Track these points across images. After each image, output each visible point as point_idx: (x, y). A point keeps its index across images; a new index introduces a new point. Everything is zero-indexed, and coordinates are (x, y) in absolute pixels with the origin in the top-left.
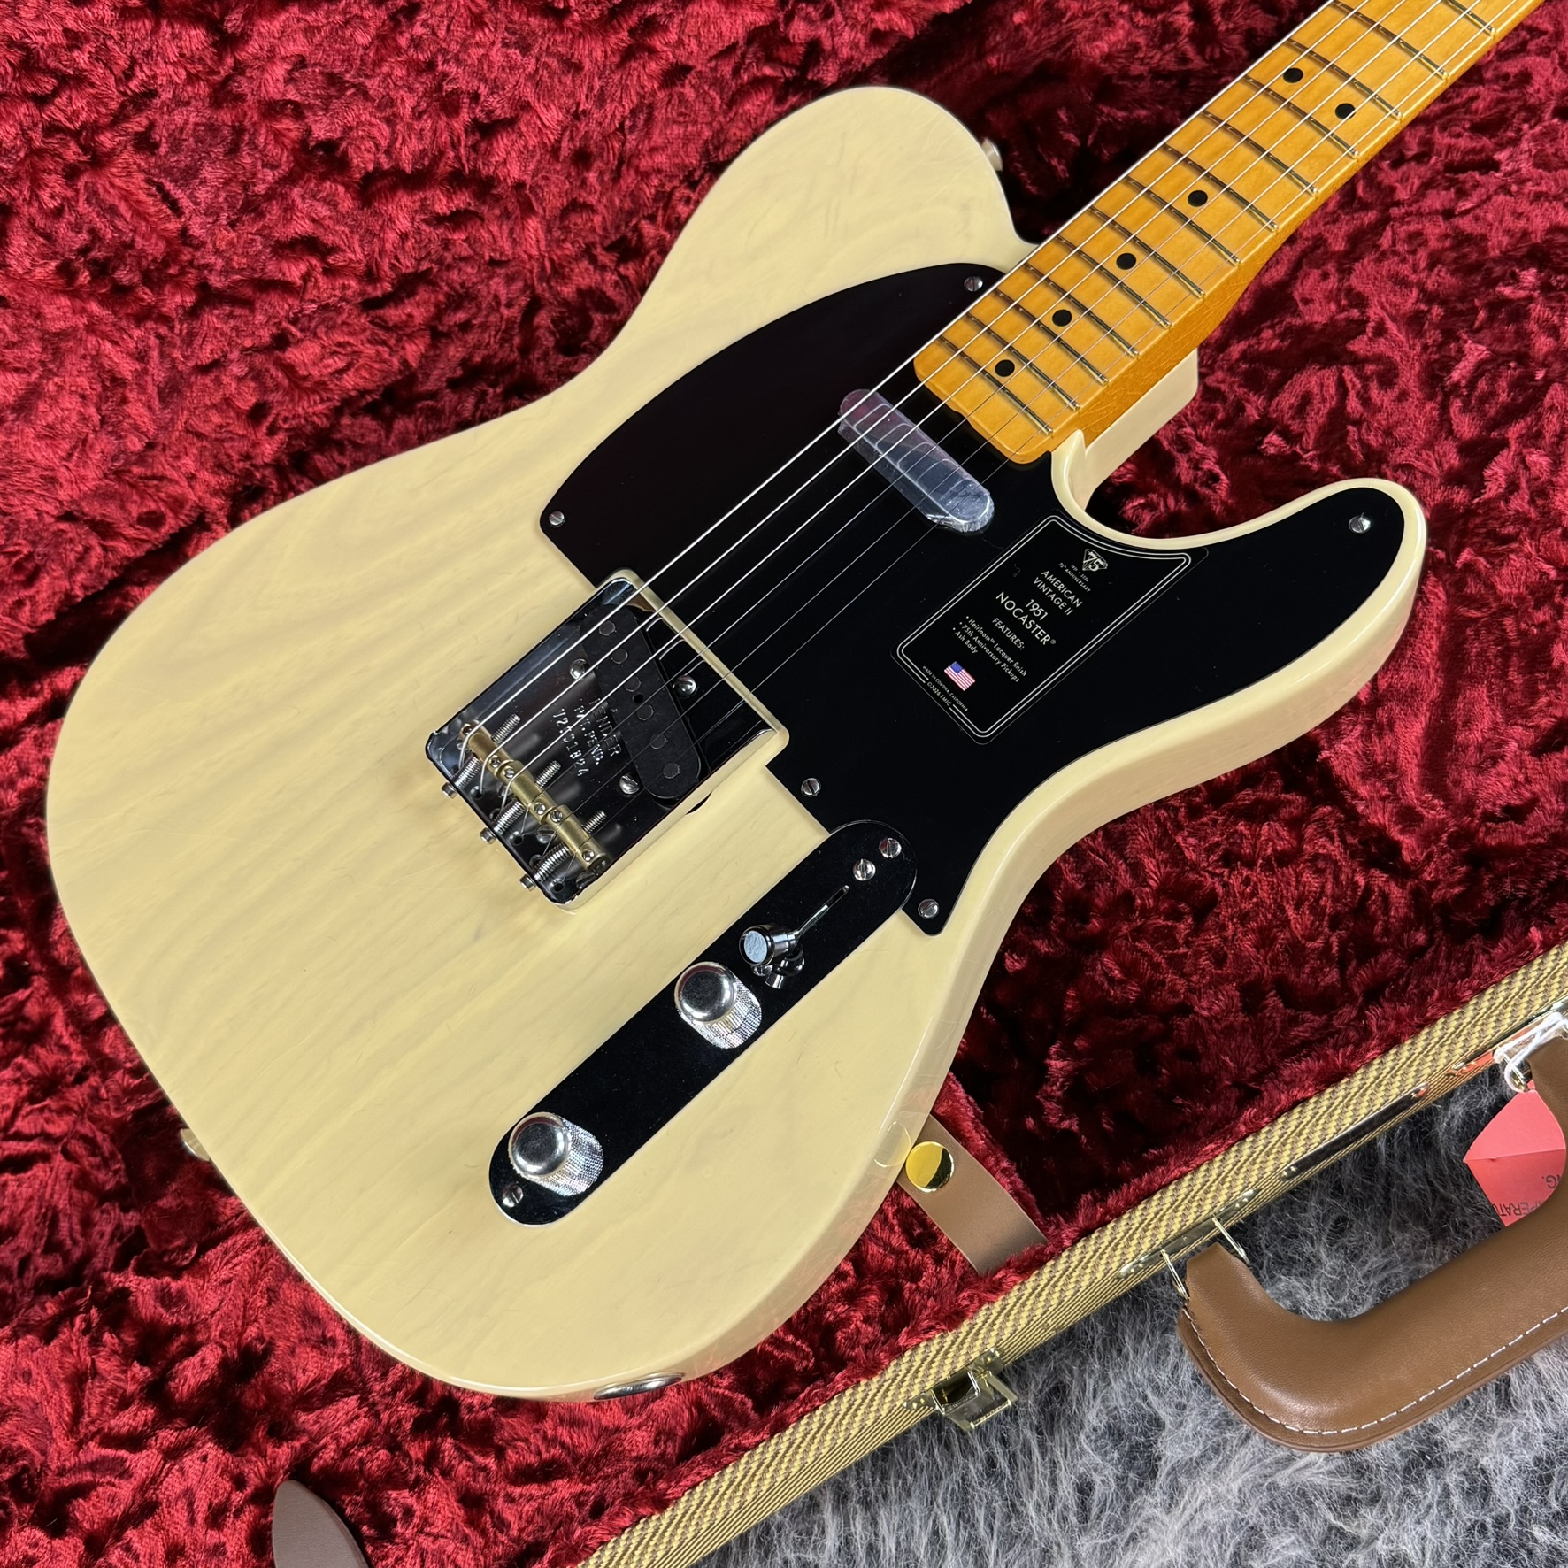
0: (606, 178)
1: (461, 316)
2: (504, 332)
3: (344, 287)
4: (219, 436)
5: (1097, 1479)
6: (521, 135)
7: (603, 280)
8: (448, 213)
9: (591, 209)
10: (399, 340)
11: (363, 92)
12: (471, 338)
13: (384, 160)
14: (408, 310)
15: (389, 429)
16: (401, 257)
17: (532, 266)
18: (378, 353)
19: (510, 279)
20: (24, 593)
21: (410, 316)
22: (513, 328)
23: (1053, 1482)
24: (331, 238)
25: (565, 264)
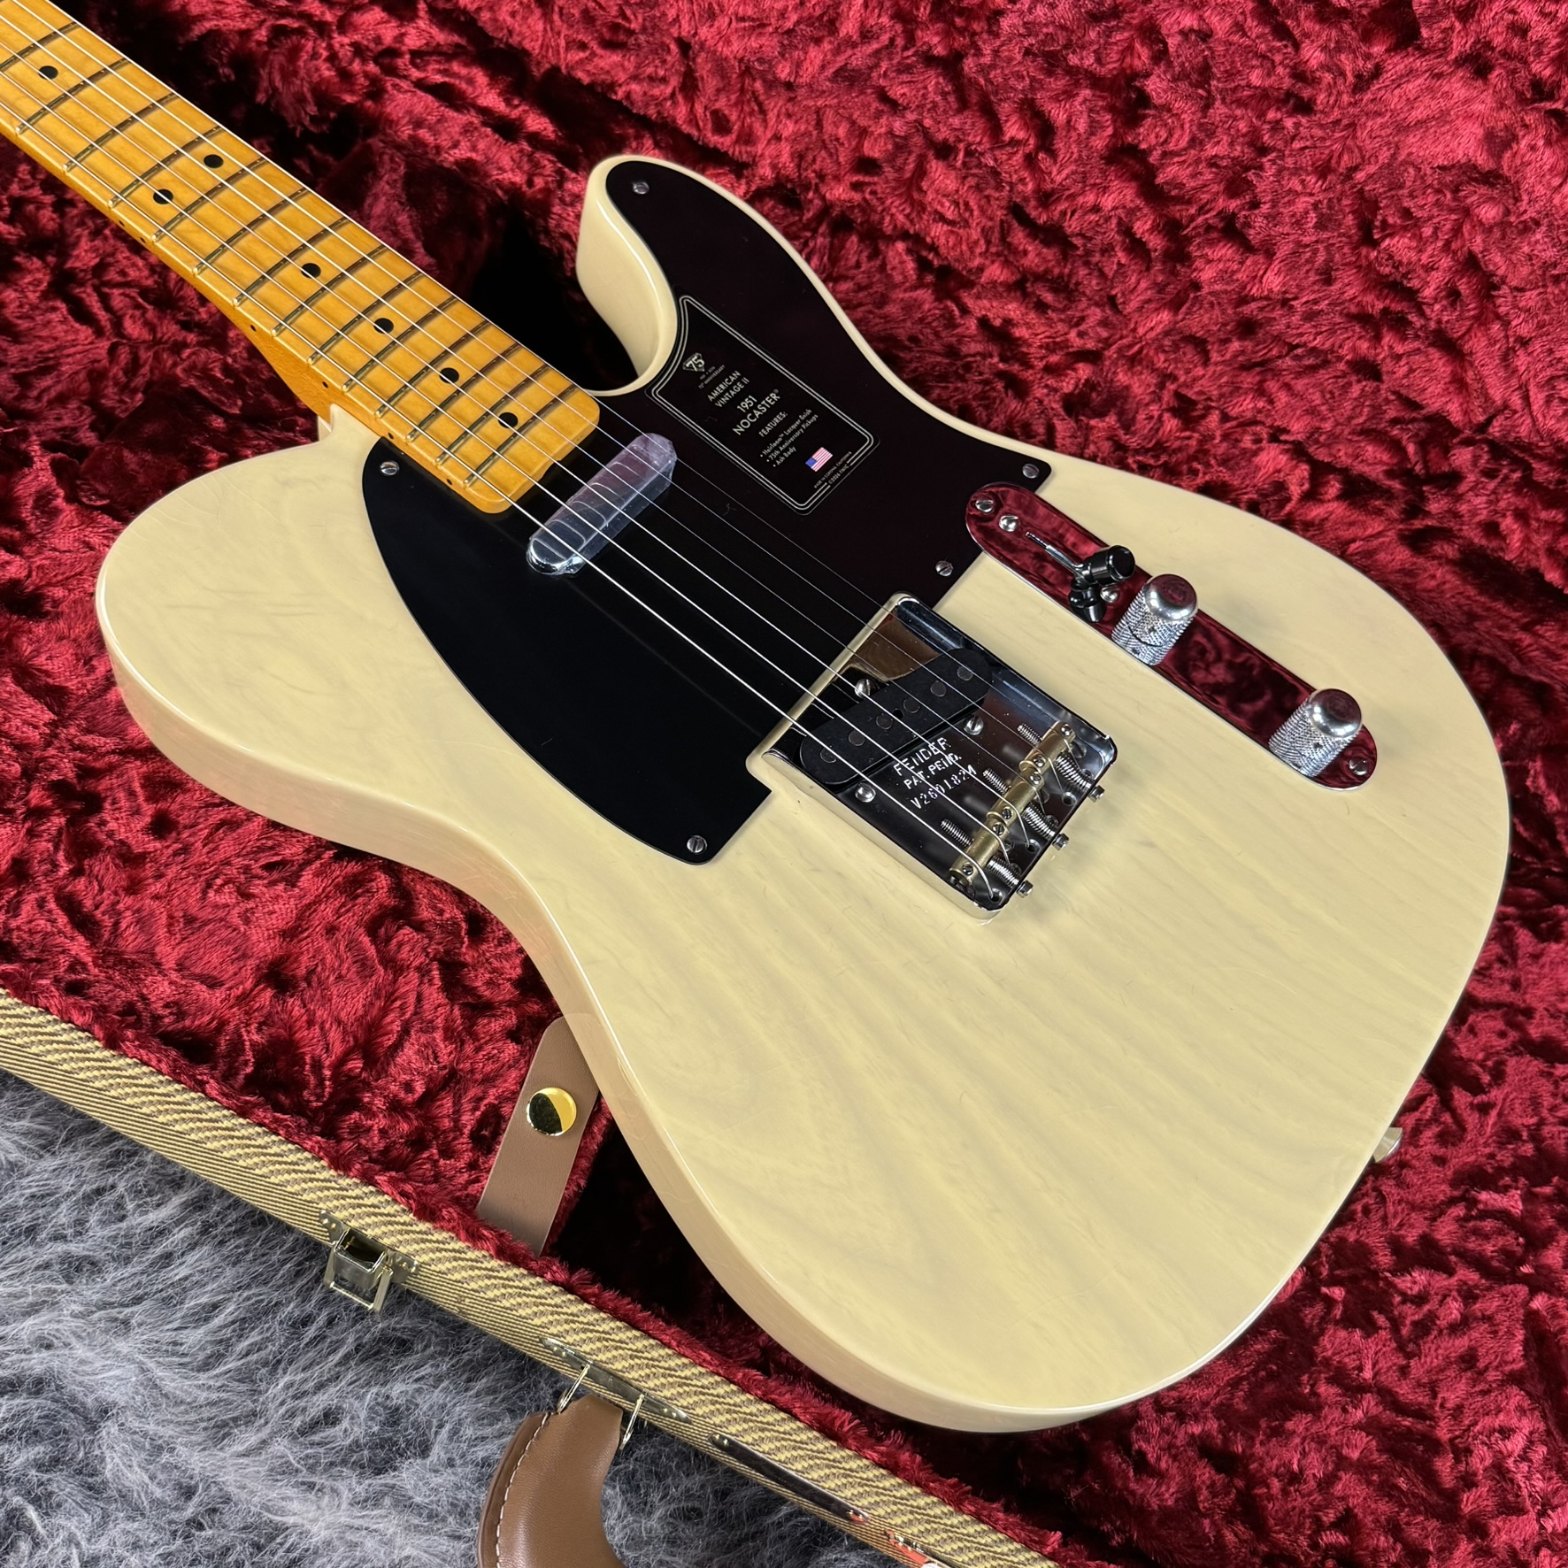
0: (1240, 359)
1: (1048, 297)
2: (1054, 343)
4: (827, 142)
5: (345, 1424)
6: (1242, 263)
7: (1147, 404)
8: (1138, 236)
9: (1206, 362)
10: (998, 254)
11: (1207, 105)
12: (1033, 317)
13: (1157, 154)
14: (1030, 248)
15: (914, 288)
16: (1076, 216)
17: (1127, 336)
18: (976, 242)
19: (1104, 323)
20: (594, 45)
21: (1025, 252)
22: (1062, 349)
23: (320, 1387)
24: (1061, 145)
25: (1144, 363)
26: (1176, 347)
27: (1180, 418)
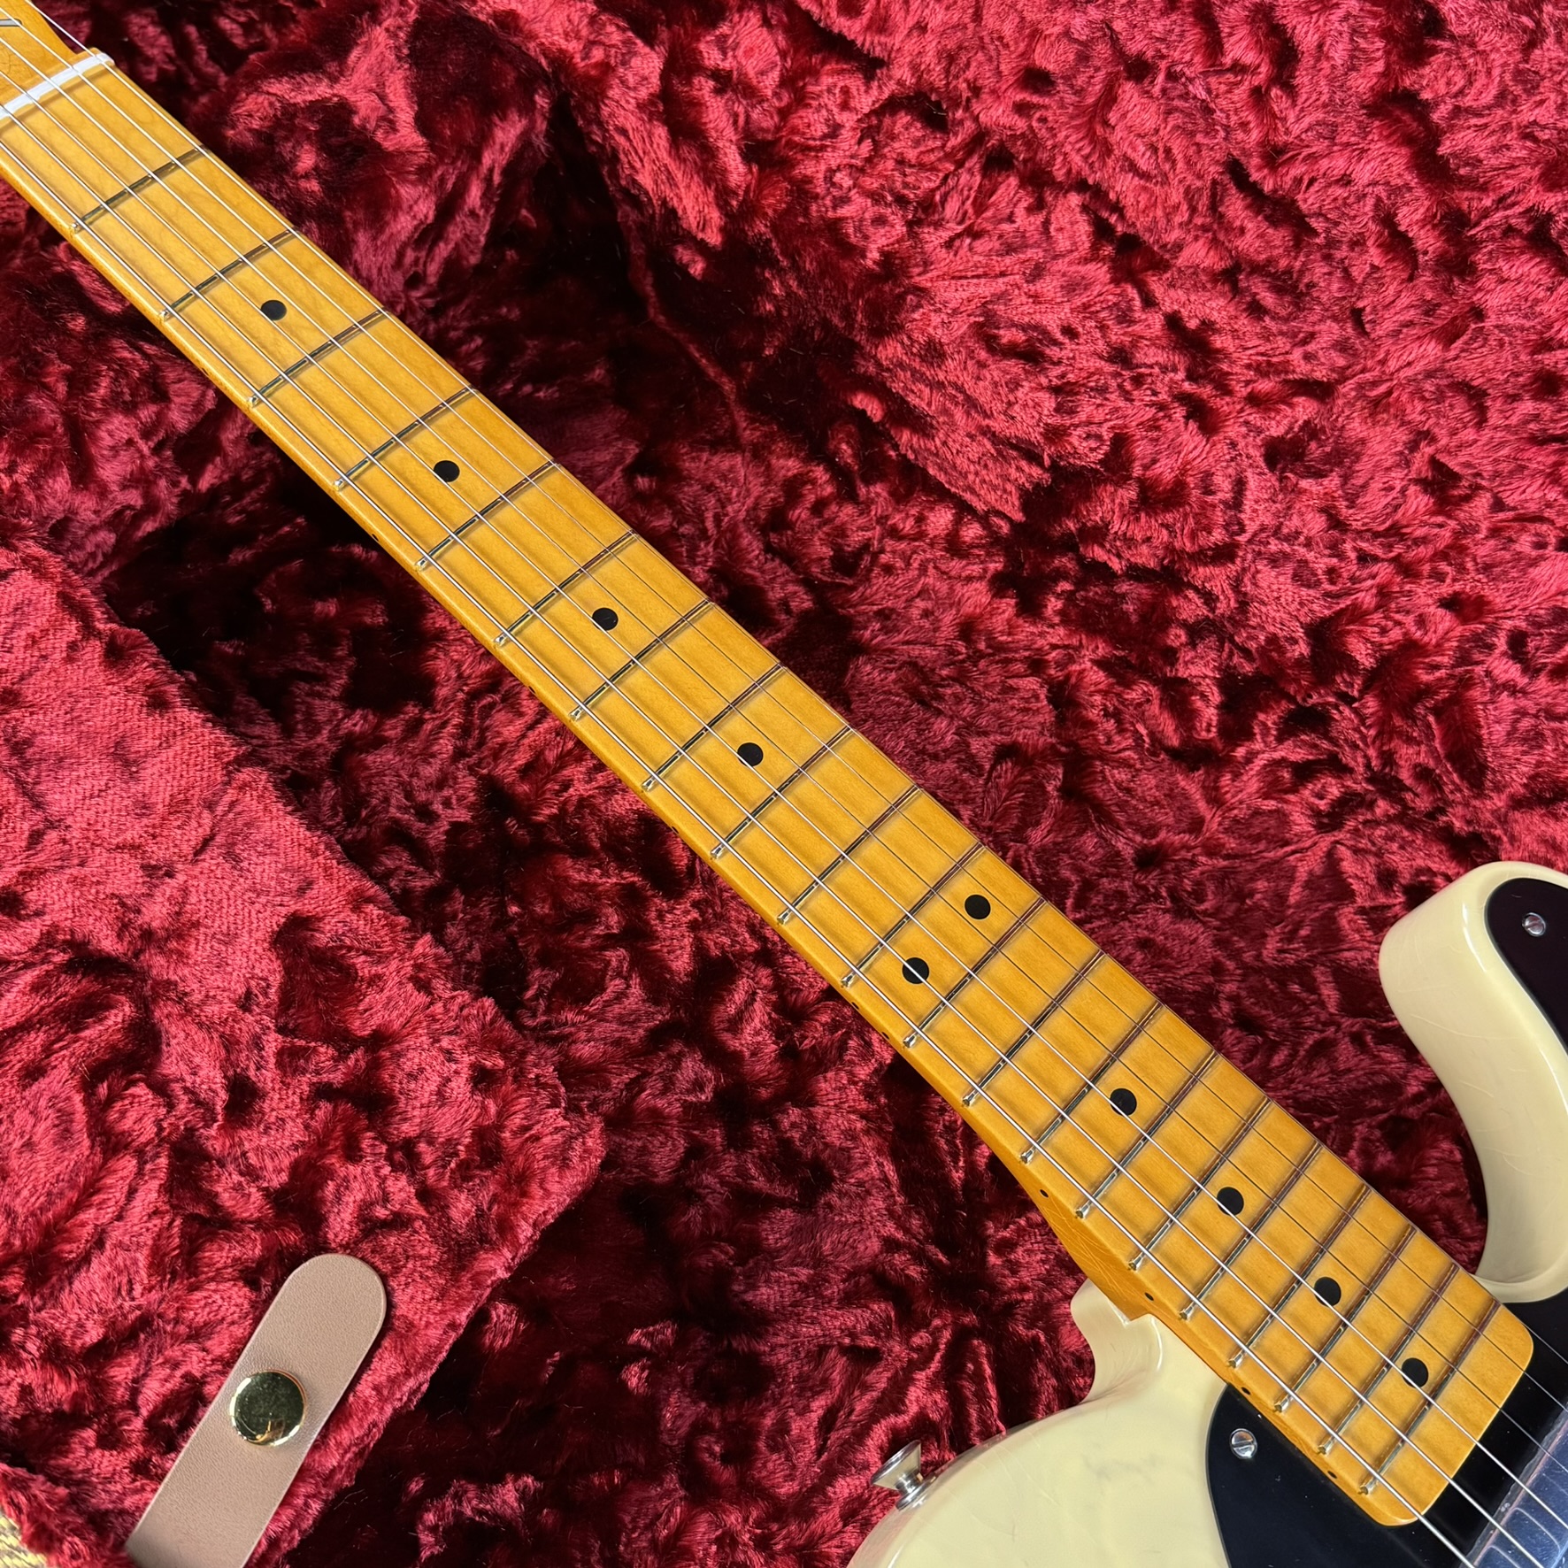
0: (1531, 426)
1: (1268, 299)
2: (1269, 363)
3: (1244, 125)
4: (987, 40)
6: (1551, 290)
7: (1388, 469)
8: (1402, 228)
9: (1481, 422)
10: (1205, 228)
12: (1243, 323)
13: (1444, 110)
14: (1250, 225)
15: (1086, 261)
16: (1316, 187)
17: (1371, 370)
18: (1176, 207)
19: (1342, 346)
21: (1242, 230)
22: (1278, 373)
24: (1306, 80)
25: (1392, 411)
26: (1440, 397)
27: (1432, 494)
